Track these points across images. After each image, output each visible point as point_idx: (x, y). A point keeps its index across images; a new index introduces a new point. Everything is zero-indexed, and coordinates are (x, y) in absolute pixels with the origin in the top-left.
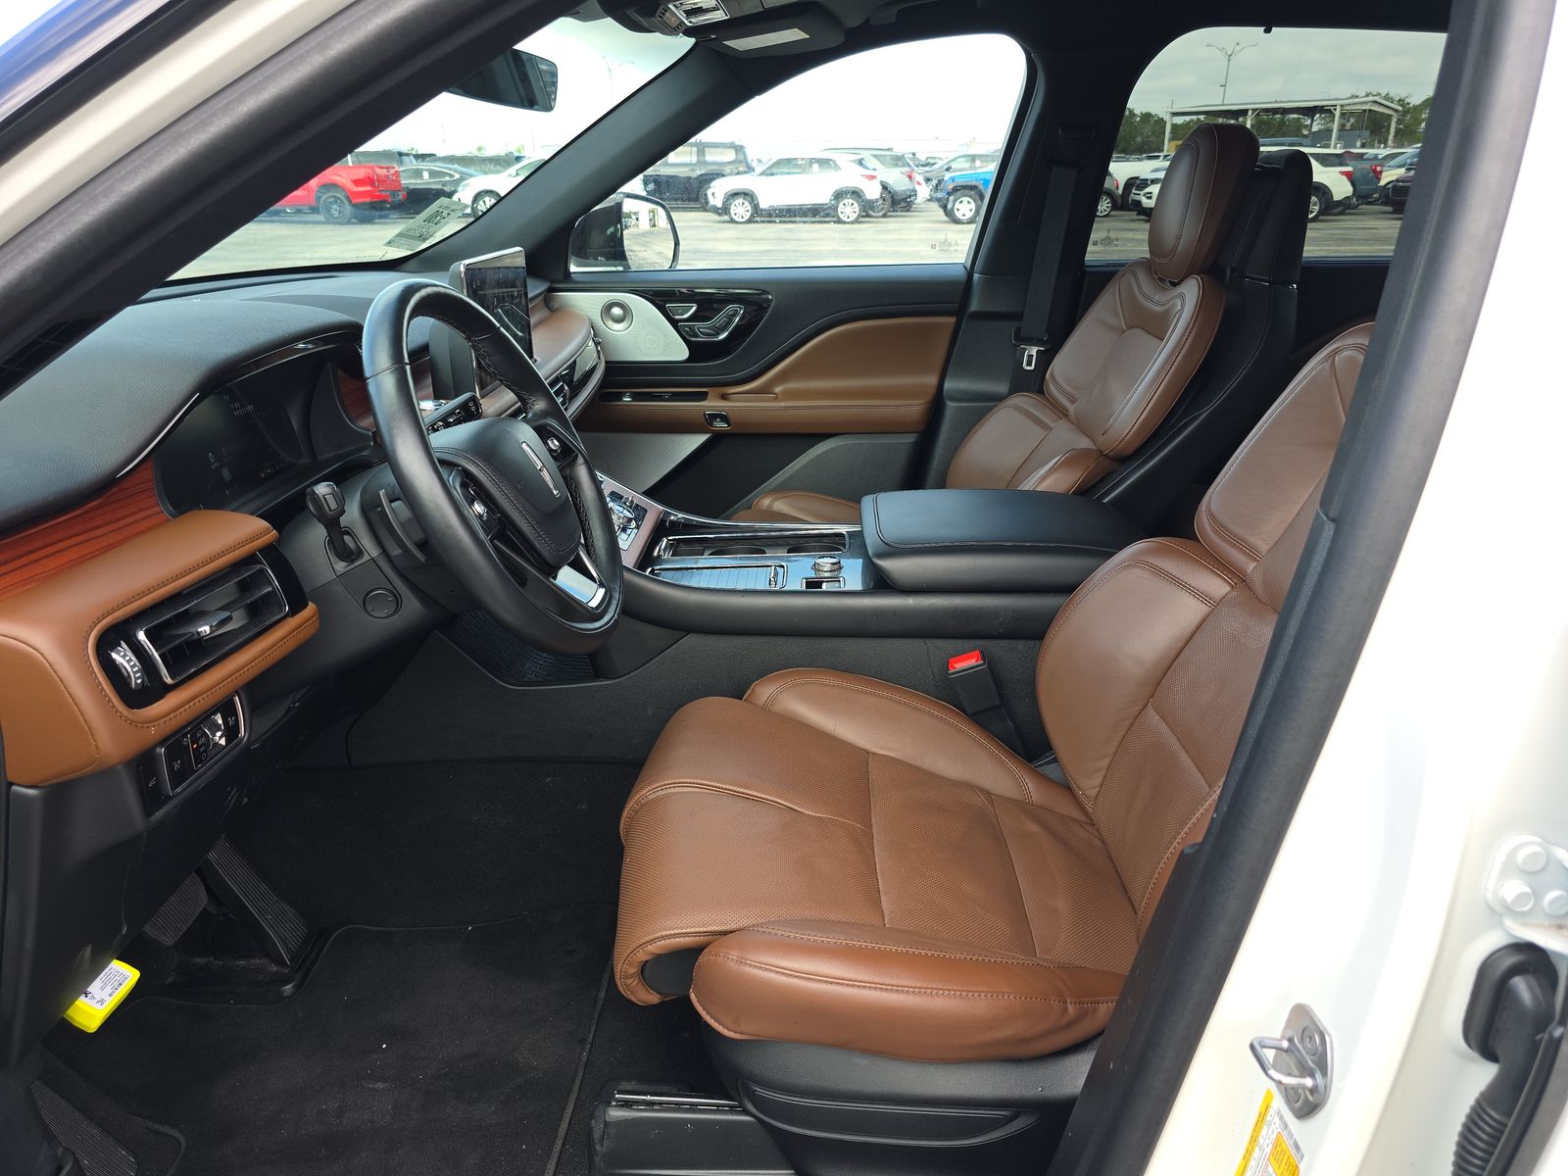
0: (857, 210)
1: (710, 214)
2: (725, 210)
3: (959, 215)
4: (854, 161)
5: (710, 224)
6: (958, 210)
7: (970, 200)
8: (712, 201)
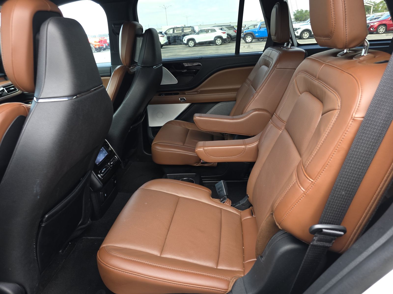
0: (221, 41)
1: (184, 45)
2: (187, 44)
3: (247, 41)
4: (219, 29)
5: (184, 48)
6: (247, 40)
7: (250, 37)
8: (184, 42)
